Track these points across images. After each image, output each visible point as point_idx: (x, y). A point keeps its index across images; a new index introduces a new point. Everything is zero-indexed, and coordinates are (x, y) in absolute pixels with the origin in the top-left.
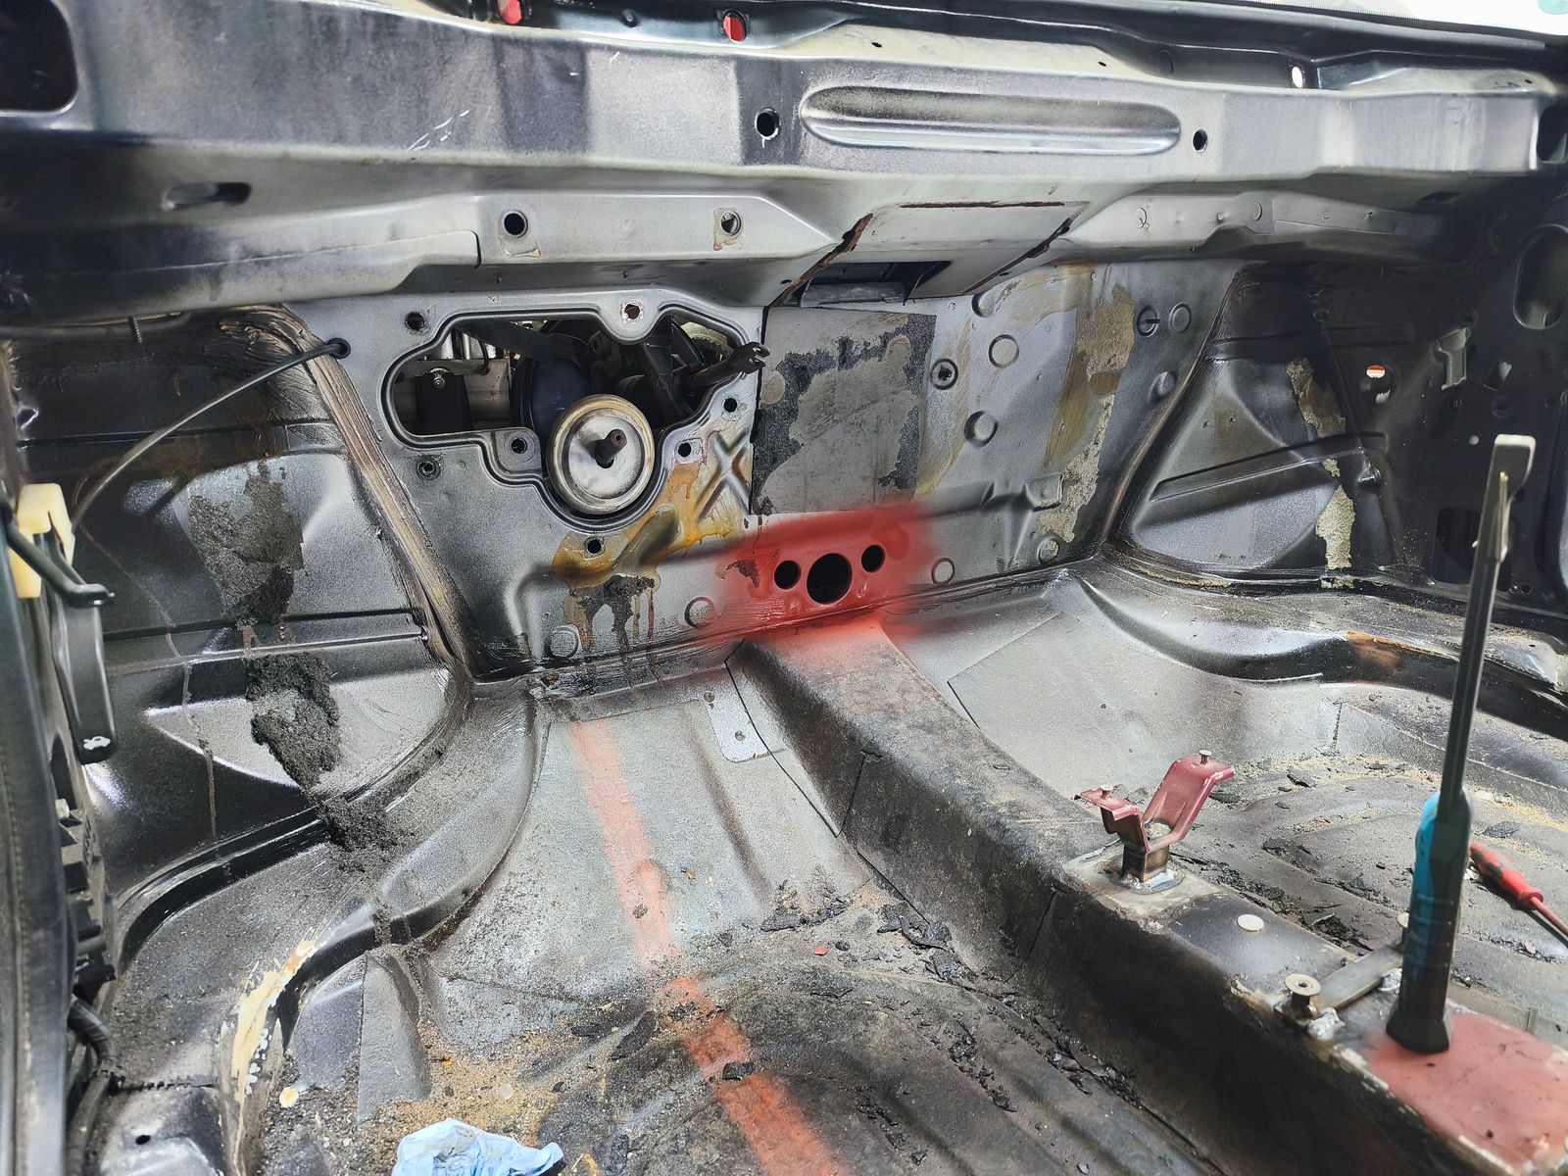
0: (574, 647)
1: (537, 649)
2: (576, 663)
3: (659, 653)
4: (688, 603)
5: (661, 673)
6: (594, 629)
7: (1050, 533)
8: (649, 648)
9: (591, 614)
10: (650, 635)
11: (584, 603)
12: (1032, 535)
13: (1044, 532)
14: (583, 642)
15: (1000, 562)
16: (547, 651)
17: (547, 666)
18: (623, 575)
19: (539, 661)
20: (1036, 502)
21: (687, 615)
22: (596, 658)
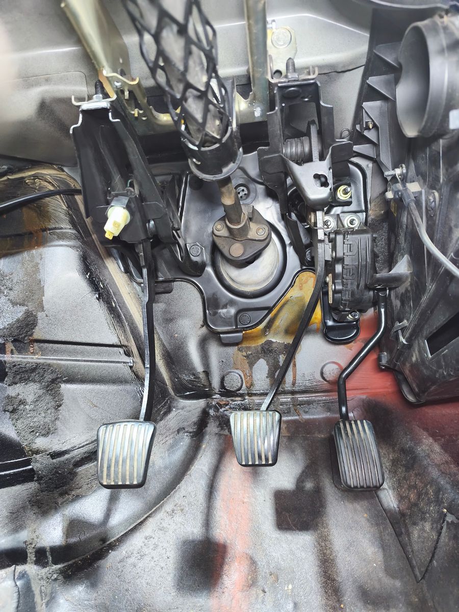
0: (239, 385)
1: (216, 383)
2: (242, 396)
3: (301, 398)
4: (323, 364)
5: (301, 412)
6: (254, 375)
8: (293, 393)
9: (251, 365)
10: (294, 384)
11: (247, 357)
14: (247, 382)
16: (222, 385)
17: (222, 395)
18: (274, 340)
19: (217, 391)
21: (322, 374)
22: (255, 395)
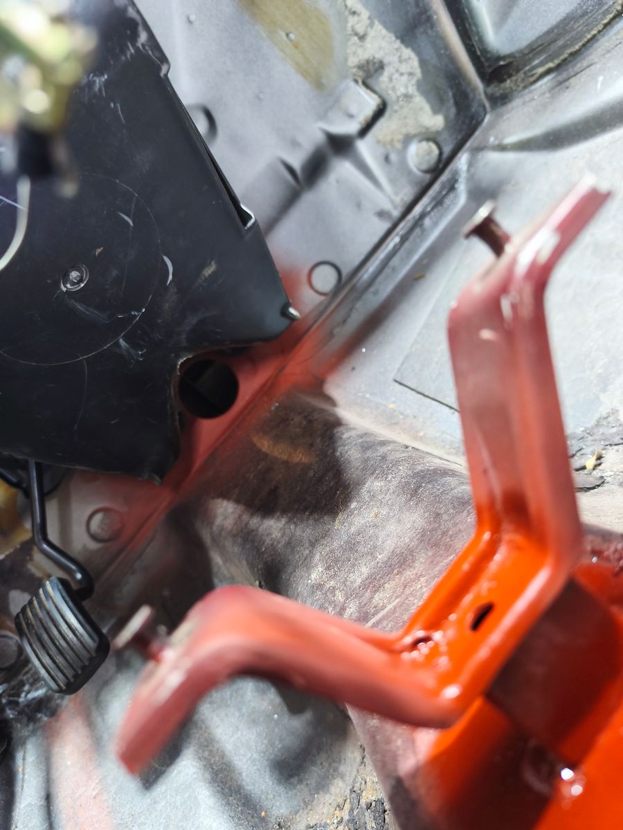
7: (407, 139)
12: (387, 159)
13: (399, 146)
15: (382, 214)
20: (351, 128)
